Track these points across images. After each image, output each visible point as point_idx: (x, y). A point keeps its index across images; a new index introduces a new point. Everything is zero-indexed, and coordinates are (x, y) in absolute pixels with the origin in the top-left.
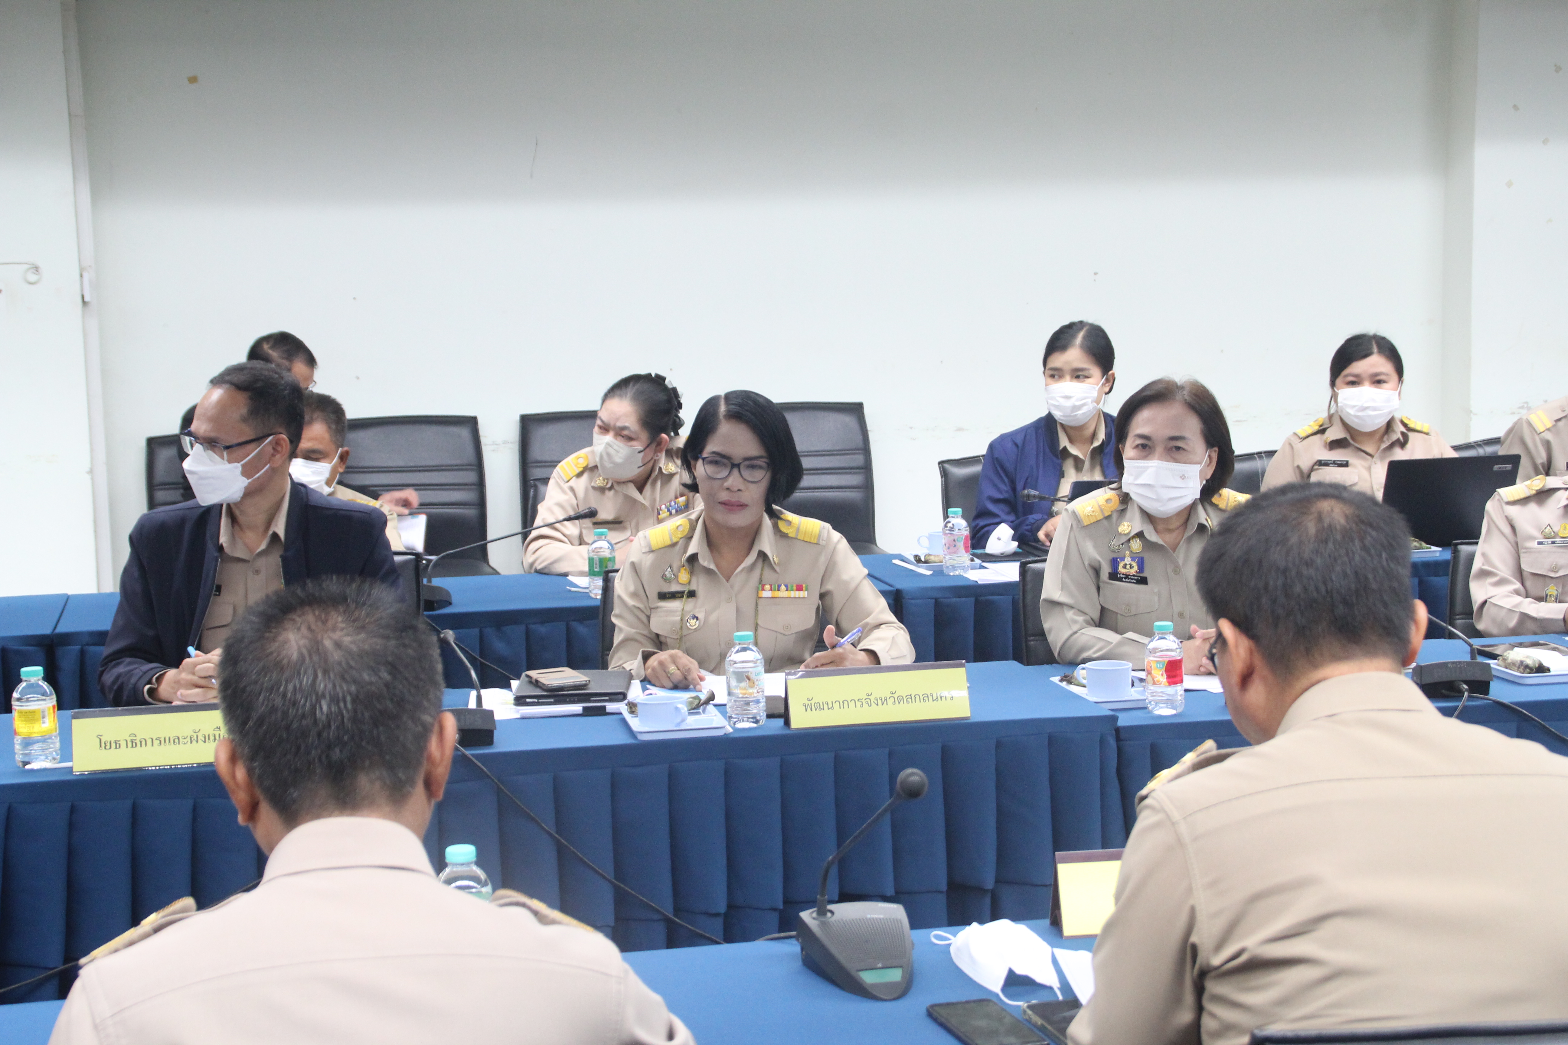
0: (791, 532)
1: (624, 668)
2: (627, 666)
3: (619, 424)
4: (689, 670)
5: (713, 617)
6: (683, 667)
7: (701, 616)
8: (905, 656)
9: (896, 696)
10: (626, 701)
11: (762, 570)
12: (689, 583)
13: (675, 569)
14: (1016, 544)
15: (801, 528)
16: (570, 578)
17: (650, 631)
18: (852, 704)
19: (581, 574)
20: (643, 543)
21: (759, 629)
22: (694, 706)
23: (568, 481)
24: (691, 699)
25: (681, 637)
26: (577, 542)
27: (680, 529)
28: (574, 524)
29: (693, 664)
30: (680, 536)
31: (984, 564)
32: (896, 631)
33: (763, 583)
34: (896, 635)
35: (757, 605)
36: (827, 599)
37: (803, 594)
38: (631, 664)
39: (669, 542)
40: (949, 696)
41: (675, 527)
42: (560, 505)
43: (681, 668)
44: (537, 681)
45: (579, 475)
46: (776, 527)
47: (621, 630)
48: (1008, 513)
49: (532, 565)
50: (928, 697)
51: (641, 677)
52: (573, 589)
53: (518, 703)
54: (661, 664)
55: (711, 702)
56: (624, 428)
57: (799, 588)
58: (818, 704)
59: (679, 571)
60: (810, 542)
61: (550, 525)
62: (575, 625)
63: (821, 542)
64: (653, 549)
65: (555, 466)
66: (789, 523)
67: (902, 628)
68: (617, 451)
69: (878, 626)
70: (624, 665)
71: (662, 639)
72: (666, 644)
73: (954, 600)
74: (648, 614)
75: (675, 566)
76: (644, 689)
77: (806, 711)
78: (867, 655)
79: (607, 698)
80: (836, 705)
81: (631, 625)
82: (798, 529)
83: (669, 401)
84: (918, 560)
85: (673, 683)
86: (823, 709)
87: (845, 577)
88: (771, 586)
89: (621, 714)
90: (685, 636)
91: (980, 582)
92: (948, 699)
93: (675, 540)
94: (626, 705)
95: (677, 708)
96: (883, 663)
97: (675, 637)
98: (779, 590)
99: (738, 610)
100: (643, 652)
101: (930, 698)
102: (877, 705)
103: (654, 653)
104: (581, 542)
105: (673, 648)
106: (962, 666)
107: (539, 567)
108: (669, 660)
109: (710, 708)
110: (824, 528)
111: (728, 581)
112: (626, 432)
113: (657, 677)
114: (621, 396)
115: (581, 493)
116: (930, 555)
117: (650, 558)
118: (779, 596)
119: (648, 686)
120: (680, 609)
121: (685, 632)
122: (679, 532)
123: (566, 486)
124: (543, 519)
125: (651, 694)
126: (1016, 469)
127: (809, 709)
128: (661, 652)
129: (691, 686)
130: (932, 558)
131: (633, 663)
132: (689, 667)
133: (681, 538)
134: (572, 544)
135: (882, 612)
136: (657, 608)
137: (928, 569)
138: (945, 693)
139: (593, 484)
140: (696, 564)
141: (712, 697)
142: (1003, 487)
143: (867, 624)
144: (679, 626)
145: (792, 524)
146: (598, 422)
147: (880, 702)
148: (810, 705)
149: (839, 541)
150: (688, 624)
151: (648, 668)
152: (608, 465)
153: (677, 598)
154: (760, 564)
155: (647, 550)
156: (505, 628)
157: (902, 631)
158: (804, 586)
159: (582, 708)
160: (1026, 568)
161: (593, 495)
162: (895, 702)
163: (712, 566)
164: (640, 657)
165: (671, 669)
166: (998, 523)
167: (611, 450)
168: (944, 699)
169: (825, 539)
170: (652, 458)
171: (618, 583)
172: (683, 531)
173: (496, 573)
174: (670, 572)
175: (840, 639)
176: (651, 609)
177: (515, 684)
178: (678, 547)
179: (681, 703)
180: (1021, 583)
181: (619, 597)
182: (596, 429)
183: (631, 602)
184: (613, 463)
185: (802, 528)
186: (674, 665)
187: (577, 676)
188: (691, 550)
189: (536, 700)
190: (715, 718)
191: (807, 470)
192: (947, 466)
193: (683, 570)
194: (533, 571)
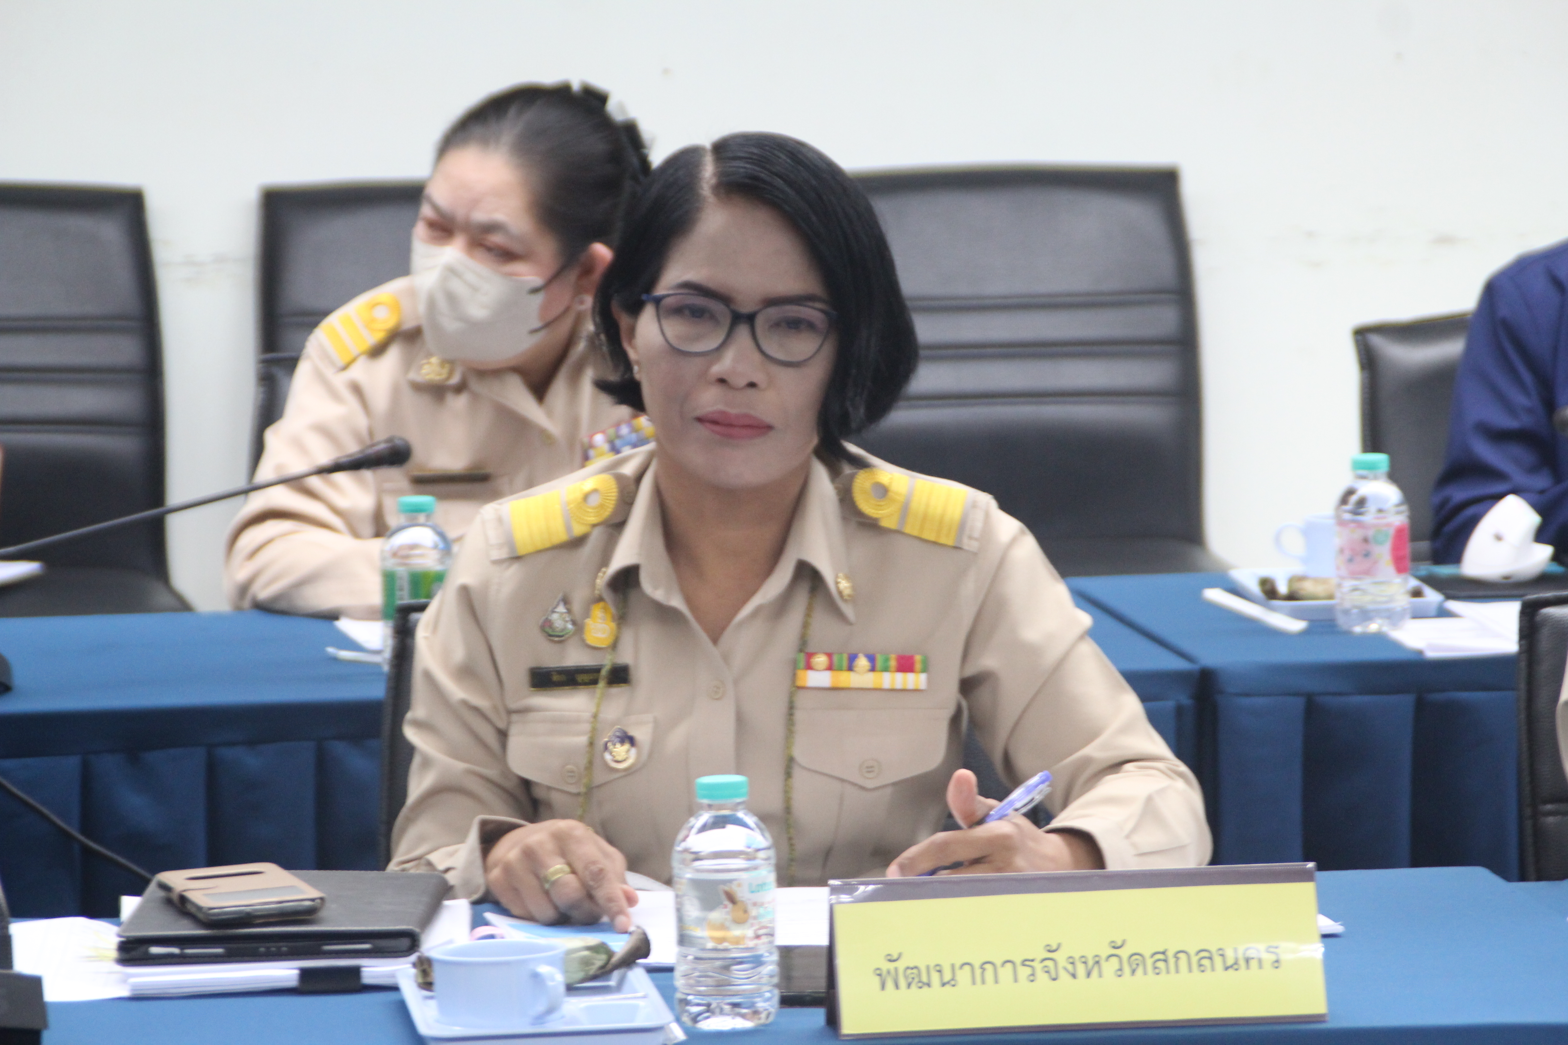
0: (887, 516)
1: (430, 864)
2: (440, 859)
3: (480, 216)
4: (599, 876)
5: (676, 738)
6: (586, 868)
7: (642, 734)
8: (1182, 848)
9: (1124, 953)
10: (413, 958)
11: (808, 614)
12: (614, 646)
13: (577, 607)
14: (1545, 552)
15: (914, 505)
16: (345, 625)
17: (506, 771)
18: (1006, 973)
19: (369, 615)
20: (494, 535)
21: (797, 773)
22: (593, 970)
23: (345, 368)
24: (586, 953)
25: (590, 791)
26: (367, 528)
27: (594, 500)
28: (362, 482)
29: (615, 859)
30: (593, 519)
31: (1453, 605)
32: (1162, 782)
33: (810, 650)
34: (1162, 791)
35: (791, 708)
36: (983, 695)
37: (915, 680)
38: (451, 855)
39: (562, 536)
40: (1268, 958)
41: (578, 495)
42: (324, 431)
43: (579, 867)
44: (183, 899)
45: (377, 351)
46: (846, 498)
47: (427, 763)
48: (1532, 470)
49: (244, 589)
50: (1210, 958)
51: (475, 892)
52: (345, 654)
53: (127, 956)
54: (529, 855)
55: (641, 961)
56: (491, 228)
57: (905, 665)
58: (909, 971)
59: (587, 614)
60: (935, 543)
61: (295, 482)
62: (339, 748)
63: (969, 545)
64: (521, 551)
65: (314, 325)
66: (882, 491)
67: (1181, 775)
68: (475, 289)
69: (1116, 766)
70: (433, 857)
71: (539, 793)
72: (549, 805)
73: (1357, 700)
74: (501, 725)
75: (579, 597)
76: (477, 921)
77: (883, 987)
78: (1070, 845)
79: (366, 946)
80: (964, 976)
81: (455, 754)
82: (905, 509)
83: (615, 157)
84: (1269, 591)
85: (556, 907)
86: (929, 985)
87: (1031, 633)
88: (830, 655)
89: (395, 988)
90: (599, 786)
91: (1431, 654)
92: (1267, 965)
93: (578, 530)
94: (414, 965)
95: (536, 976)
96: (1114, 864)
97: (573, 789)
98: (850, 668)
99: (741, 721)
100: (484, 824)
101: (1218, 960)
102: (1074, 976)
103: (513, 827)
104: (381, 529)
105: (564, 816)
106: (1306, 877)
107: (263, 592)
108: (550, 846)
109: (637, 976)
110: (974, 505)
111: (715, 640)
112: (496, 239)
113: (516, 890)
114: (485, 142)
115: (380, 398)
116: (1302, 578)
117: (512, 575)
118: (852, 685)
119: (489, 916)
120: (587, 715)
121: (600, 777)
122: (590, 510)
123: (340, 381)
124: (279, 467)
125: (492, 937)
126: (1555, 349)
127: (890, 984)
128: (530, 827)
129: (605, 919)
130: (1308, 587)
131: (456, 851)
132: (600, 866)
133: (594, 526)
134: (355, 533)
135: (1126, 729)
136: (524, 711)
137: (1296, 614)
138: (1258, 949)
139: (413, 376)
140: (633, 596)
141: (642, 948)
142: (1520, 399)
143: (1087, 761)
144: (583, 762)
145: (890, 494)
146: (426, 211)
147: (1081, 970)
148: (893, 971)
149: (1014, 541)
150: (608, 757)
151: (495, 865)
152: (450, 325)
153: (580, 684)
154: (801, 599)
155: (504, 554)
156: (154, 757)
157: (1180, 784)
158: (918, 658)
159: (296, 972)
160: (1538, 618)
161: (413, 404)
162: (1120, 970)
163: (677, 602)
164: (473, 837)
165: (552, 870)
166: (1499, 497)
167: (457, 286)
168: (1254, 964)
169: (976, 534)
170: (567, 310)
171: (426, 638)
172: (601, 506)
173: (183, 606)
174: (562, 613)
175: (991, 802)
176: (510, 712)
177: (129, 904)
178: (588, 550)
179: (550, 962)
180: (1524, 657)
181: (428, 676)
182: (420, 231)
183: (456, 691)
184: (463, 318)
185: (917, 505)
186: (561, 860)
187: (292, 887)
188: (622, 558)
189: (175, 950)
190: (641, 1003)
191: (931, 347)
192: (1376, 340)
193: (597, 612)
194: (247, 603)
